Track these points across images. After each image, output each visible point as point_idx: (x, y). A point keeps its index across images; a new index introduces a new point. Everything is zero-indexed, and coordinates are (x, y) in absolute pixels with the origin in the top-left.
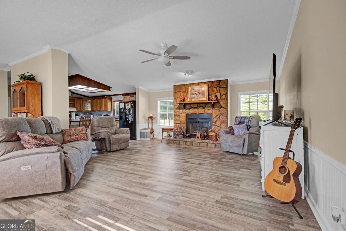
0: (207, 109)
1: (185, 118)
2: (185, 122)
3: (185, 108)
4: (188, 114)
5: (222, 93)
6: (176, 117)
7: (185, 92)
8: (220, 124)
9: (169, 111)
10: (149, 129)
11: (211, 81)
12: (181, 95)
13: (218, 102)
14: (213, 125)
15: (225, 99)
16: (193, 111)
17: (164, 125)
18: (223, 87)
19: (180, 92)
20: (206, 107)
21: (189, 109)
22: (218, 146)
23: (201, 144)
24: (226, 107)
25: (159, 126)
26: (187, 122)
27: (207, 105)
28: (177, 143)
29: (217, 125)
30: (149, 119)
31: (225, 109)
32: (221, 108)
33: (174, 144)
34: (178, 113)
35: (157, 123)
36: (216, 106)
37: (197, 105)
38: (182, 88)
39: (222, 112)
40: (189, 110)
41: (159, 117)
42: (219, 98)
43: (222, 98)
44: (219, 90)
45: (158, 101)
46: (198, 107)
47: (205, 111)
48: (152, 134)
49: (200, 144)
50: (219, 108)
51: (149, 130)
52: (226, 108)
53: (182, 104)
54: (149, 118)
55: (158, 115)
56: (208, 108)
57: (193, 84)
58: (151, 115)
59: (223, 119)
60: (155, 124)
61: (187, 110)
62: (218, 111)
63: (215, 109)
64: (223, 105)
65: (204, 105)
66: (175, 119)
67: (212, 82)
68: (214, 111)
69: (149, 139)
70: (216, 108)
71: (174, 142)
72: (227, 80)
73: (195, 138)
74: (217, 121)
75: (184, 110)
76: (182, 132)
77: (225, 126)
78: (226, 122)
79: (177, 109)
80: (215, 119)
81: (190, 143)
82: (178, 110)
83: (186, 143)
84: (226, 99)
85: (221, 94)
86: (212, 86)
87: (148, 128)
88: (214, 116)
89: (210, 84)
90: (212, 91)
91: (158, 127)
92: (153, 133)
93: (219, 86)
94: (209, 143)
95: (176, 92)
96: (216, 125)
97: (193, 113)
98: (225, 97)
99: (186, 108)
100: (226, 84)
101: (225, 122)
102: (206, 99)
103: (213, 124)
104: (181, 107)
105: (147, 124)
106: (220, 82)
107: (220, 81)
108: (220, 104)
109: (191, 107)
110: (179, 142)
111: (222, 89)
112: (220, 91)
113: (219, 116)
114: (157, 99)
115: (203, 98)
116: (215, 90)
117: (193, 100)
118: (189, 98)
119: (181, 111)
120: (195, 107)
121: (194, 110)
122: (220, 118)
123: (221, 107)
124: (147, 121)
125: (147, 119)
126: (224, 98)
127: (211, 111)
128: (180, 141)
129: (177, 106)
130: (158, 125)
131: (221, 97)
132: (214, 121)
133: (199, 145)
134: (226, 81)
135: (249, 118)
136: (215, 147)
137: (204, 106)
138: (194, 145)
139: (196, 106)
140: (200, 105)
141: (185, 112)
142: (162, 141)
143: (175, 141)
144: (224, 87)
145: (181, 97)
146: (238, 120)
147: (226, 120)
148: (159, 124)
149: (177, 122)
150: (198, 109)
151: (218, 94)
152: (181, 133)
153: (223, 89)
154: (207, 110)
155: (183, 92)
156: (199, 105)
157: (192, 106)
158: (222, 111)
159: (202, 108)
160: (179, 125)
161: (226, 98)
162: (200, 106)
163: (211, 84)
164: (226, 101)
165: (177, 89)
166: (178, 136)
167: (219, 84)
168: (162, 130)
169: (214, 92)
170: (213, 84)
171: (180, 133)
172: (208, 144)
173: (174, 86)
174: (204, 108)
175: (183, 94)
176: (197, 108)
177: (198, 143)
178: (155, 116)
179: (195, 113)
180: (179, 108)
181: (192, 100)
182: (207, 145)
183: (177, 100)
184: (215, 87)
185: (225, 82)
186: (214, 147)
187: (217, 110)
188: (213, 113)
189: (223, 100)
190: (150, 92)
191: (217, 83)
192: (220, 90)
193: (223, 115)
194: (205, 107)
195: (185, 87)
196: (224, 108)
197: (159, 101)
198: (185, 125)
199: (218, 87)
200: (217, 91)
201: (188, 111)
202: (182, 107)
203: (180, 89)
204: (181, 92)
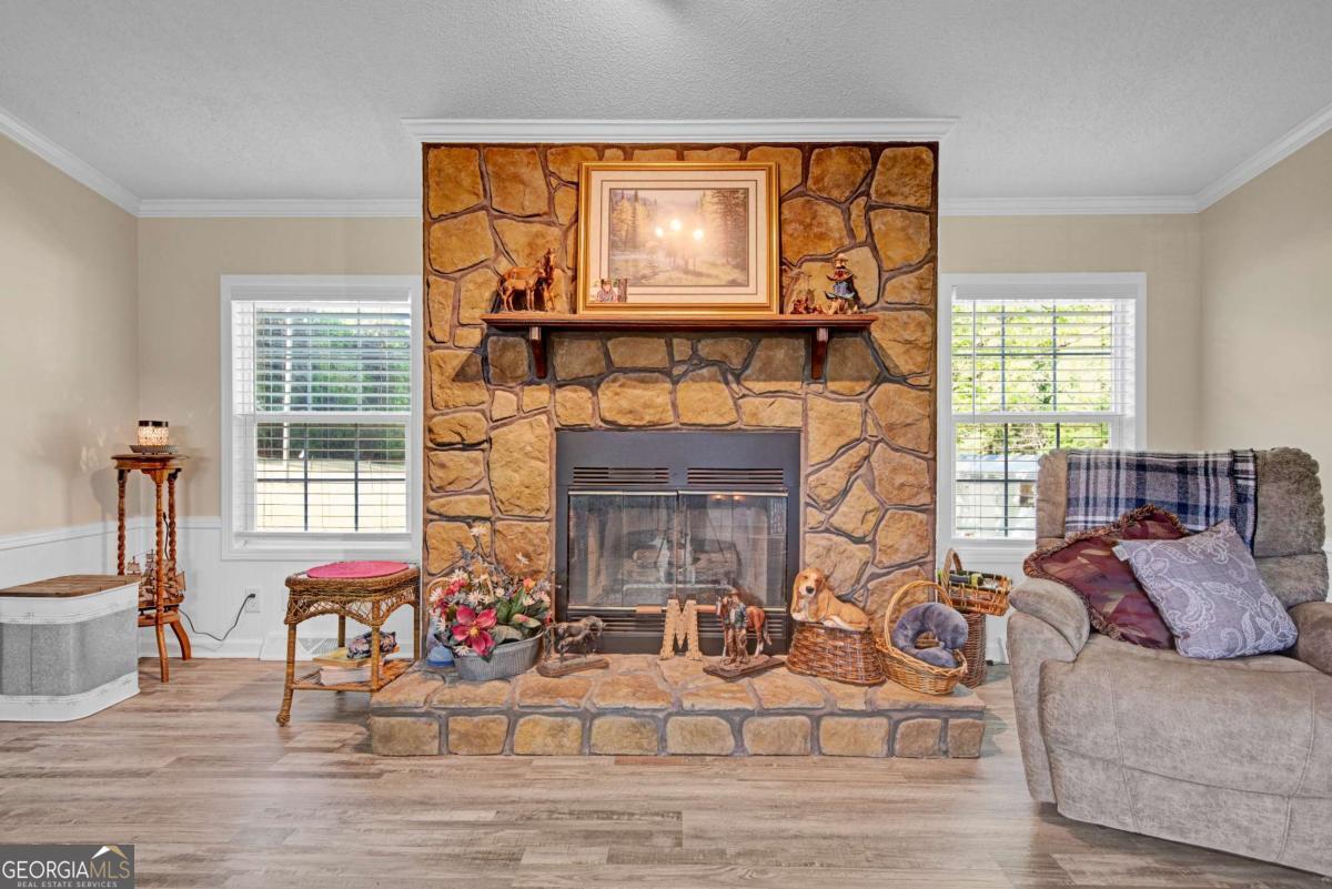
0: (759, 386)
1: (543, 470)
2: (547, 501)
3: (542, 366)
4: (572, 428)
5: (896, 253)
6: (443, 456)
7: (546, 216)
8: (872, 519)
9: (299, 402)
10: (122, 576)
11: (799, 146)
12: (502, 250)
13: (860, 329)
14: (813, 530)
15: (911, 306)
16: (625, 404)
17: (296, 525)
18: (899, 201)
19: (492, 218)
20: (748, 372)
21: (592, 383)
22: (921, 731)
23: (751, 726)
24: (920, 374)
25: (246, 536)
26: (564, 502)
27: (760, 353)
28: (477, 743)
29: (848, 527)
30: (122, 476)
31: (914, 393)
32: (878, 381)
33: (445, 750)
34: (470, 417)
35: (217, 506)
36: (844, 359)
37: (669, 345)
38: (517, 178)
39: (894, 417)
40: (586, 394)
41: (240, 446)
42: (868, 293)
43: (889, 297)
44: (869, 225)
45: (236, 306)
46: (677, 371)
47: (737, 408)
48: (157, 622)
49: (737, 732)
50: (864, 379)
51: (128, 597)
52: (924, 381)
53: (522, 329)
54: (125, 464)
55: (236, 432)
56: (770, 378)
57: (628, 151)
58: (150, 436)
59: (899, 479)
60: (193, 521)
61: (566, 394)
62: (856, 407)
63: (832, 385)
64: (901, 361)
65: (731, 349)
66: (437, 473)
67: (807, 149)
68: (819, 405)
69: (126, 688)
70: (833, 380)
71: (444, 732)
72: (933, 147)
73: (655, 647)
74: (845, 492)
75: (538, 395)
76: (532, 611)
77: (912, 538)
78: (924, 498)
79: (461, 376)
80: (834, 477)
81: (636, 729)
82: (478, 393)
83: (586, 732)
84: (920, 307)
85: (887, 265)
86: (800, 191)
87: (113, 571)
88: (815, 449)
89: (786, 168)
90: (808, 227)
91: (238, 545)
92: (175, 608)
93: (868, 195)
94: (832, 714)
95: (455, 215)
96: (839, 532)
97: (623, 421)
98: (921, 288)
99: (561, 375)
100: (927, 181)
101: (914, 502)
102: (762, 299)
103: (812, 522)
104: (510, 356)
105: (98, 527)
106: (875, 160)
107: (876, 149)
108: (870, 342)
109: (610, 362)
110: (510, 731)
111: (888, 218)
112: (871, 233)
113: (862, 448)
114: (228, 282)
115: (733, 283)
116: (833, 219)
117: (635, 296)
118: (594, 279)
119: (504, 402)
120: (642, 363)
121: (637, 392)
122: (871, 469)
123: (884, 374)
124: (99, 495)
125: (97, 478)
126: (907, 297)
127: (798, 405)
128: (513, 716)
129: (464, 354)
130: (237, 525)
131: (881, 291)
132: (825, 494)
133: (731, 742)
134: (927, 155)
135: (1233, 473)
136: (891, 753)
137: (736, 363)
138: (674, 746)
139: (652, 352)
140: (695, 351)
141: (543, 411)
142: (283, 721)
143: (459, 724)
144: (909, 209)
145: (503, 266)
146: (1102, 493)
147: (921, 487)
148: (249, 515)
149: (461, 505)
150: (675, 382)
151: (860, 262)
152: (518, 618)
153: (899, 223)
154: (760, 394)
155: (527, 218)
156: (681, 347)
157: (620, 350)
158: (889, 405)
159: (712, 379)
160: (486, 540)
161: (925, 297)
162: (695, 361)
163: (799, 170)
164: (921, 326)
165: (458, 184)
166: (487, 657)
167: (870, 174)
168: (293, 601)
169: (822, 237)
170: (814, 170)
171: (507, 621)
172: (827, 723)
173: (427, 147)
174: (731, 374)
175: (523, 240)
176: (666, 373)
177: (724, 725)
178: (196, 441)
179: (648, 418)
180: (481, 369)
181: (623, 297)
182: (814, 736)
183: (458, 290)
184: (835, 194)
185: (918, 160)
186: (882, 749)
187: (851, 396)
188: (813, 425)
189: (903, 315)
190: (146, 210)
191: (852, 161)
192: (875, 227)
193: (901, 442)
194: (746, 366)
195: (547, 174)
196: (902, 380)
197: (248, 306)
198: (543, 534)
199: (862, 201)
200: (851, 233)
201: (574, 405)
202: (519, 355)
203: (492, 187)
204: (503, 215)
